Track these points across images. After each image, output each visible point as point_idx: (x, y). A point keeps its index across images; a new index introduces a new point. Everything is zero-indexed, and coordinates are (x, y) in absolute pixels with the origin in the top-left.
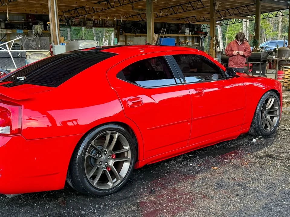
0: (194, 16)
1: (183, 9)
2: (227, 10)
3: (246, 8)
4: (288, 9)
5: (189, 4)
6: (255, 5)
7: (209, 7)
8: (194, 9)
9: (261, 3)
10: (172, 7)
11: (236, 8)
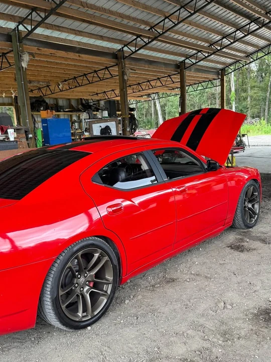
0: (113, 90)
1: (88, 80)
2: (149, 81)
3: (169, 79)
4: (219, 78)
5: (95, 73)
6: (179, 75)
7: (117, 77)
8: (101, 80)
9: (187, 72)
10: (75, 78)
11: (158, 79)
